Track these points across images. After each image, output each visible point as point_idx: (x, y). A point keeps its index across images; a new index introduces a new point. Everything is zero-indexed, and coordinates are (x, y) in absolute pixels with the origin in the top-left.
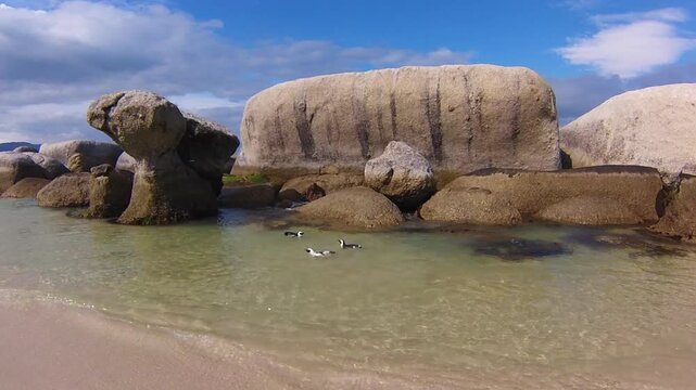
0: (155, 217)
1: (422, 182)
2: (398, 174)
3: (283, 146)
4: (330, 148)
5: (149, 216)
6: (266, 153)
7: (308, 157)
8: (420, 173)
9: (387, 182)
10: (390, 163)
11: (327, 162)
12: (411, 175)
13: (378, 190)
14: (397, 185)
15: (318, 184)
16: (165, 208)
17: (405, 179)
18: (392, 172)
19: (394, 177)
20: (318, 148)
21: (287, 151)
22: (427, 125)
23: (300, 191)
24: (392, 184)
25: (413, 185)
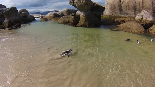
0: (85, 25)
1: (150, 21)
2: (144, 19)
3: (115, 10)
4: (126, 12)
5: (84, 25)
6: (111, 12)
7: (121, 13)
8: (150, 19)
9: (141, 21)
10: (142, 16)
11: (126, 15)
12: (147, 19)
13: (139, 23)
14: (144, 22)
15: (124, 20)
16: (88, 23)
17: (146, 20)
18: (142, 18)
19: (143, 20)
20: (123, 11)
21: (116, 12)
22: (152, 7)
23: (119, 21)
24: (142, 21)
25: (148, 22)
